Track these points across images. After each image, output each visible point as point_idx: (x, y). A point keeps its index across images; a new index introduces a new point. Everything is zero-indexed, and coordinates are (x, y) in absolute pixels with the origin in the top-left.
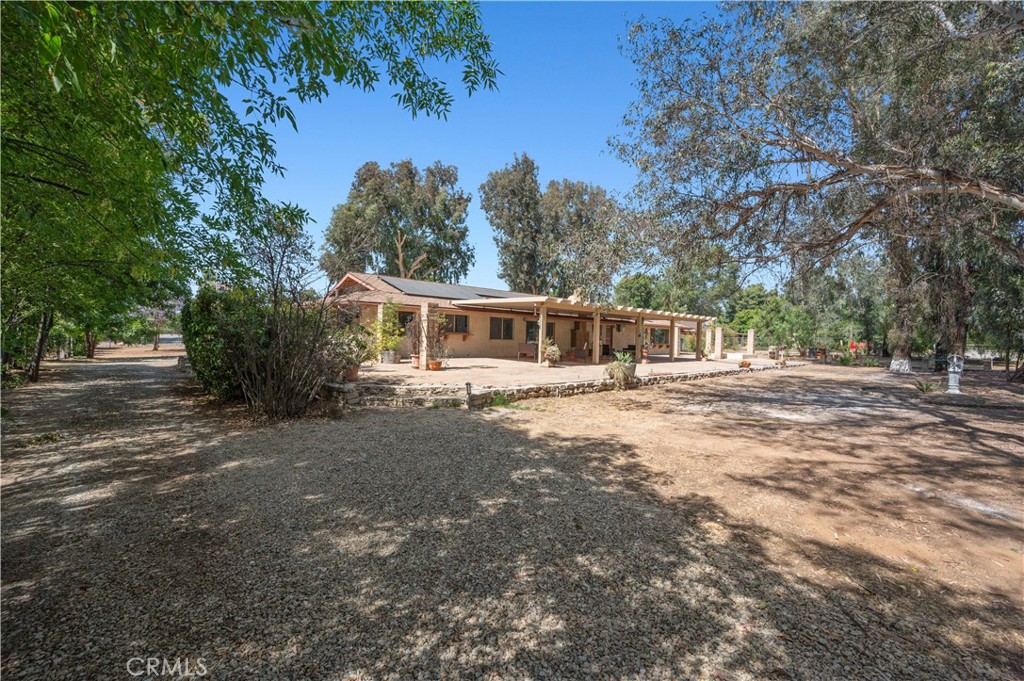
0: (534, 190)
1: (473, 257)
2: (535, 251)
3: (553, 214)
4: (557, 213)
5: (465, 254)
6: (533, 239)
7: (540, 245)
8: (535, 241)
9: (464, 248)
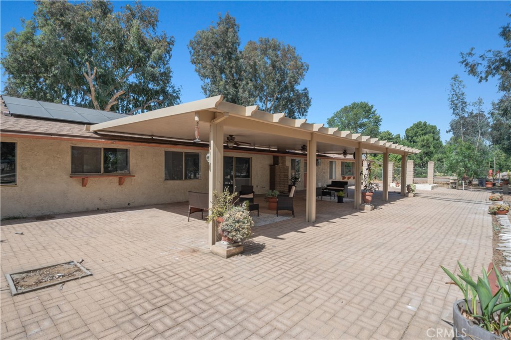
0: (235, 43)
1: (178, 98)
2: (236, 96)
3: (252, 63)
4: (255, 63)
5: (171, 95)
6: (235, 86)
7: (241, 91)
8: (237, 88)
9: (170, 90)
